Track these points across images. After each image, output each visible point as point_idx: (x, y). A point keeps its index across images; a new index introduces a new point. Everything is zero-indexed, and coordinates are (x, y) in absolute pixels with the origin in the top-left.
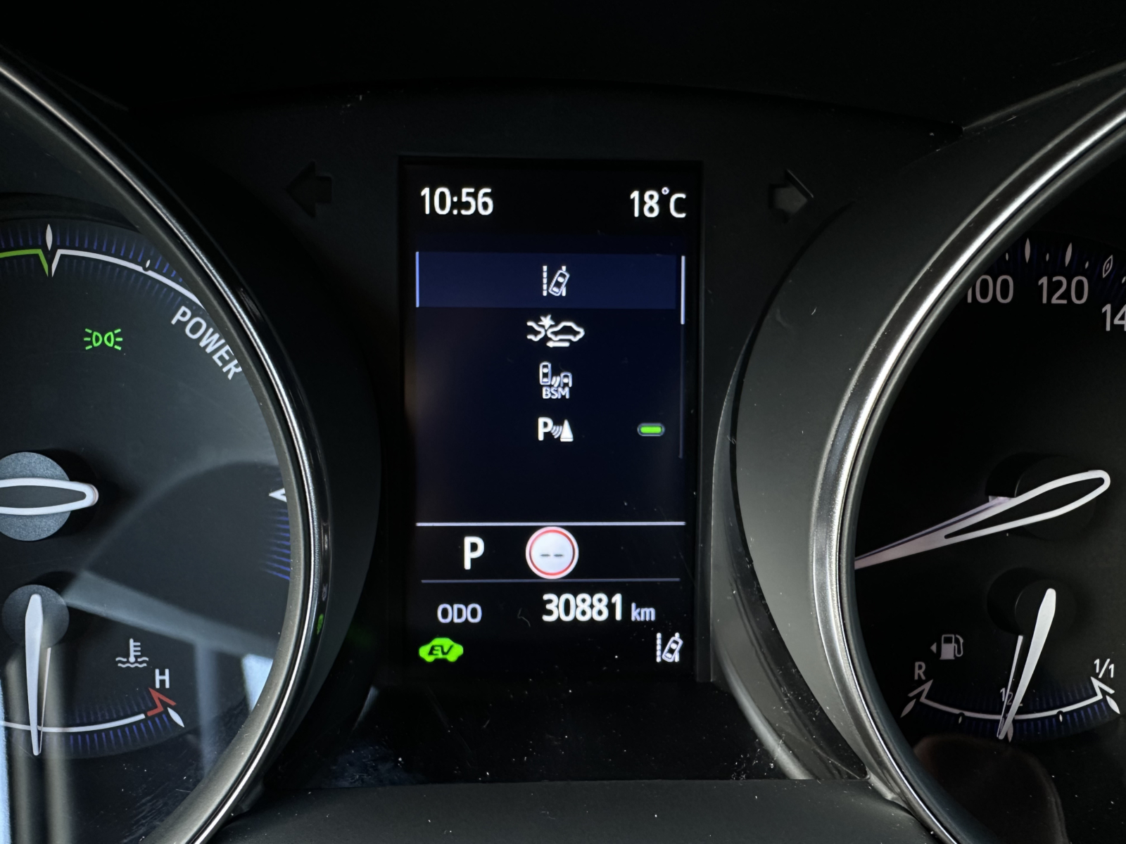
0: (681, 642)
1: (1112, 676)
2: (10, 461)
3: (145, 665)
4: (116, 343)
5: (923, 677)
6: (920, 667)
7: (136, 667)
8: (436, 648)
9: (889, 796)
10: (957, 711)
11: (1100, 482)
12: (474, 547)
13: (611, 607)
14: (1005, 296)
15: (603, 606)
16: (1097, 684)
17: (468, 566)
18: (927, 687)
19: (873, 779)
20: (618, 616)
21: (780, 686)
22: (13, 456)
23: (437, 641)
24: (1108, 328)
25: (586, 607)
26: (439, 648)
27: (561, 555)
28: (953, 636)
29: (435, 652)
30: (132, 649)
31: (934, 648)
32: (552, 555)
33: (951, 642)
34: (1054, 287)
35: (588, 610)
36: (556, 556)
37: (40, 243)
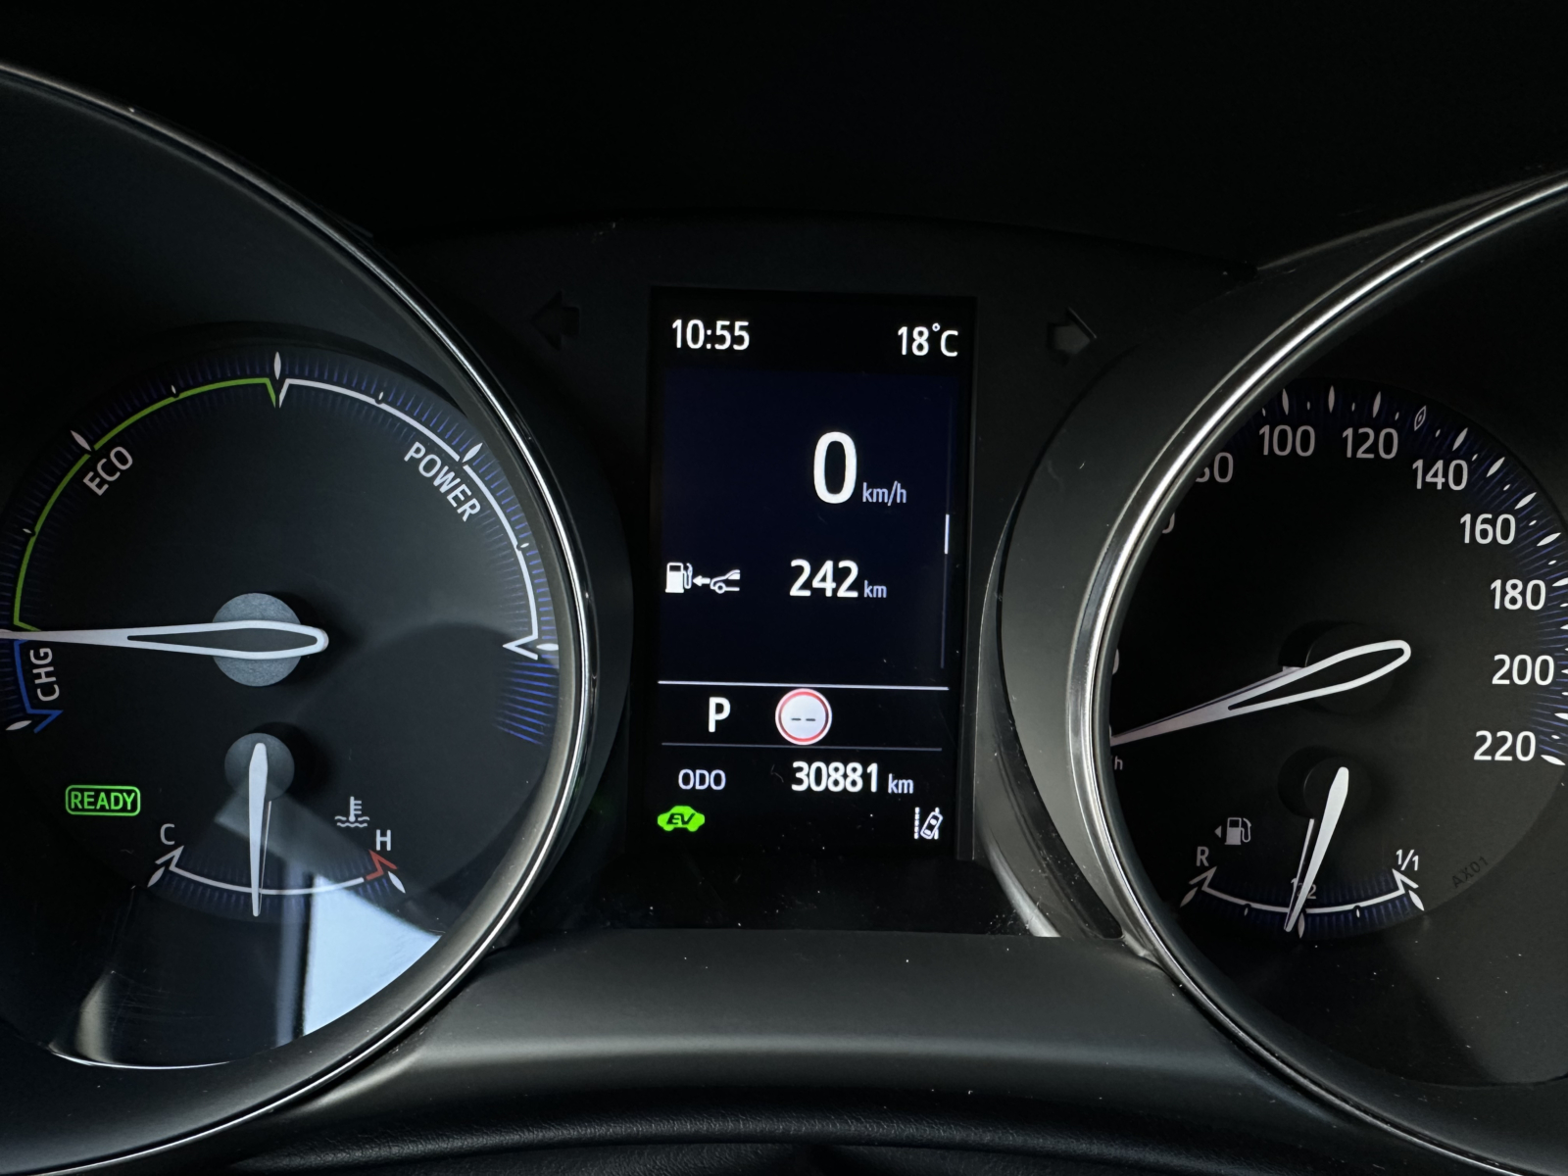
0: (941, 818)
1: (1416, 869)
2: (239, 602)
3: (365, 825)
5: (1206, 864)
6: (1203, 852)
7: (357, 827)
8: (676, 817)
9: (1142, 953)
10: (1242, 902)
11: (1399, 652)
12: (719, 708)
13: (866, 777)
14: (1305, 448)
15: (857, 776)
16: (1398, 877)
17: (712, 728)
18: (1210, 874)
19: (1128, 938)
20: (874, 788)
21: (1039, 849)
22: (242, 597)
23: (677, 809)
24: (1419, 486)
25: (838, 776)
26: (679, 817)
27: (813, 720)
28: (1240, 819)
29: (674, 821)
30: (352, 807)
31: (1218, 832)
32: (803, 718)
33: (1238, 826)
34: (1360, 440)
35: (841, 780)
36: (808, 720)
37: (268, 371)
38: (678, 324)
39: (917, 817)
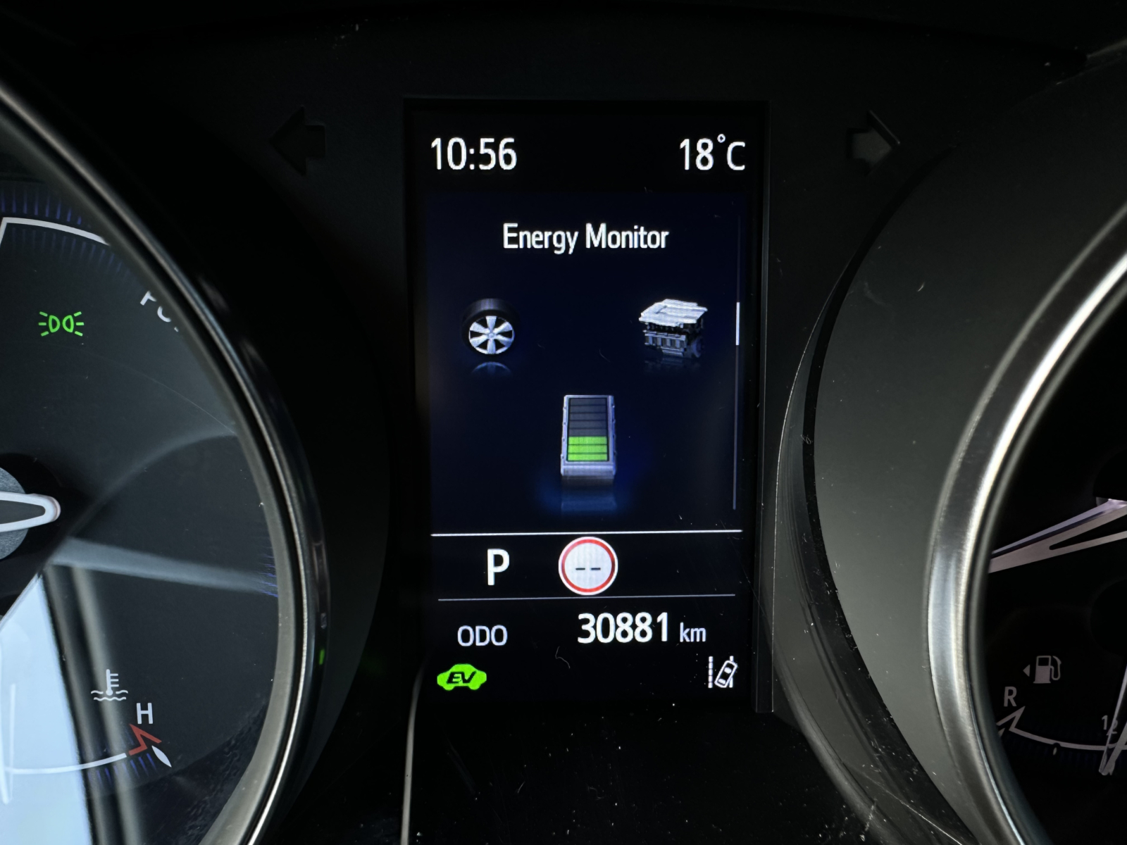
0: (736, 666)
3: (125, 698)
4: (77, 328)
5: (1014, 704)
7: (115, 701)
8: (456, 675)
10: (1051, 742)
12: (498, 561)
13: (656, 627)
15: (646, 626)
17: (491, 582)
18: (1018, 714)
20: (664, 638)
21: (869, 739)
23: (457, 668)
25: (627, 627)
26: (460, 675)
27: (599, 569)
28: (1050, 657)
29: (454, 680)
30: (109, 680)
31: (1027, 671)
32: (588, 568)
33: (1047, 664)
35: (630, 631)
36: (593, 569)
39: (711, 666)
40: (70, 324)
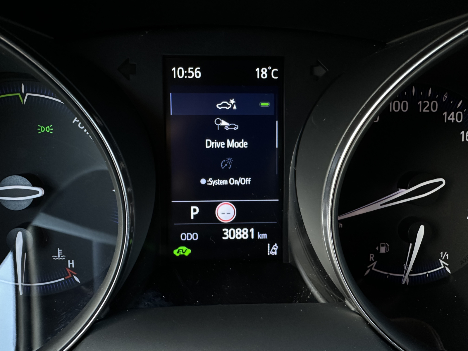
0: (277, 247)
1: (448, 259)
2: (8, 179)
3: (64, 258)
4: (50, 131)
5: (373, 260)
6: (372, 256)
7: (61, 259)
8: (180, 250)
11: (441, 183)
12: (195, 210)
13: (250, 233)
14: (405, 109)
15: (246, 233)
16: (441, 262)
17: (192, 218)
18: (375, 263)
20: (252, 237)
22: (9, 177)
23: (180, 248)
24: (446, 121)
25: (239, 233)
26: (182, 251)
27: (229, 213)
28: (385, 244)
29: (180, 252)
30: (59, 252)
31: (377, 248)
32: (226, 213)
33: (384, 246)
34: (424, 105)
35: (240, 235)
37: (19, 91)
38: (174, 69)
39: (269, 247)
40: (48, 129)
